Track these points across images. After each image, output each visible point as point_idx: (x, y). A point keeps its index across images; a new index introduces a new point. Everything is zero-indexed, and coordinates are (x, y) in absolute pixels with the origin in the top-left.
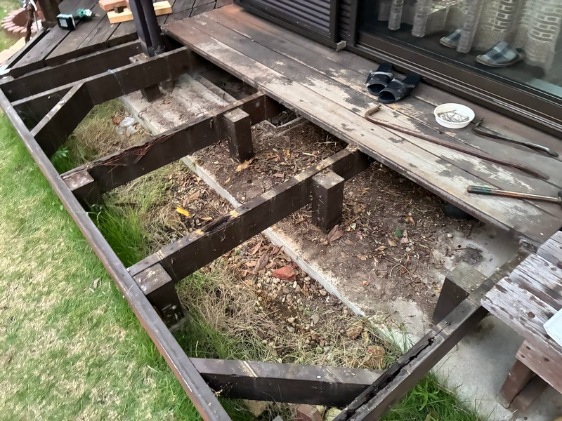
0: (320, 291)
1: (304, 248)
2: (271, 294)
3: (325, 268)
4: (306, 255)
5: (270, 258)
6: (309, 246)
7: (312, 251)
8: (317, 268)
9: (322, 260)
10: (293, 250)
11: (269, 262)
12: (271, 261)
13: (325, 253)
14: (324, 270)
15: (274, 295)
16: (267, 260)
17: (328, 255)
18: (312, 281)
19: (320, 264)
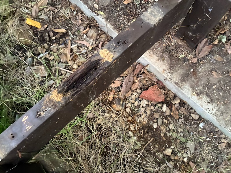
0: (192, 114)
1: (172, 67)
2: (141, 119)
3: (198, 91)
4: (176, 77)
5: (135, 78)
6: (177, 65)
7: (181, 71)
8: (190, 92)
9: (193, 82)
10: (161, 70)
11: (134, 82)
12: (136, 81)
13: (195, 73)
14: (198, 94)
15: (144, 119)
16: (131, 81)
17: (199, 75)
18: (182, 104)
19: (192, 87)
